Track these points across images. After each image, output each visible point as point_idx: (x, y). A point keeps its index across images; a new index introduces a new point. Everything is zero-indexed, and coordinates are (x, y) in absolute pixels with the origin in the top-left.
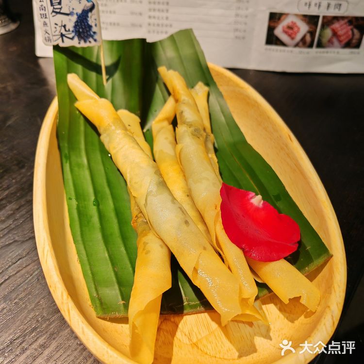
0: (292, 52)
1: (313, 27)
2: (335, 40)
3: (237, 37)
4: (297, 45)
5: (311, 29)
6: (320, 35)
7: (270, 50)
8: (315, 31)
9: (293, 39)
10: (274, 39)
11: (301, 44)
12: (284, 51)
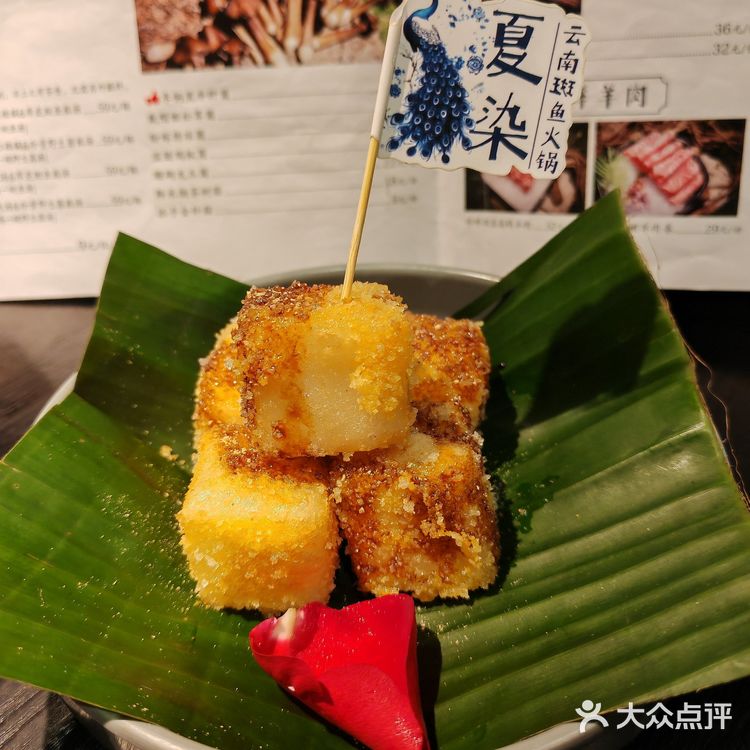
0: (527, 224)
1: (576, 154)
2: (648, 190)
3: (396, 200)
4: (537, 208)
5: (571, 161)
6: (598, 177)
7: (478, 222)
8: (584, 166)
9: (526, 189)
10: (485, 193)
11: (548, 203)
12: (510, 224)
